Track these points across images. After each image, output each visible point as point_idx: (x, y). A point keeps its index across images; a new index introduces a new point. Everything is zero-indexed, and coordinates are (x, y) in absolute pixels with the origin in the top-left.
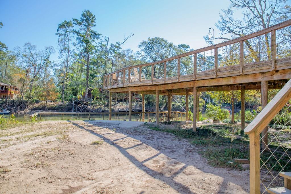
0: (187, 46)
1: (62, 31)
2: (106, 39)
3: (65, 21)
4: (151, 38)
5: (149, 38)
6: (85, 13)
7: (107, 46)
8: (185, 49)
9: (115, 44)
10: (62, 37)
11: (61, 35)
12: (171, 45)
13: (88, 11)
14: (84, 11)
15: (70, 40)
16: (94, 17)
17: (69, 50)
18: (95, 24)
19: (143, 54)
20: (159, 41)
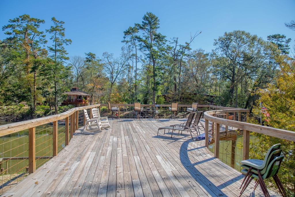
0: (281, 35)
1: (128, 38)
2: (174, 41)
3: (130, 27)
4: (228, 33)
5: (226, 33)
6: (147, 16)
7: (176, 47)
8: (278, 40)
9: (185, 45)
10: (130, 44)
11: (127, 42)
12: (254, 39)
13: (150, 14)
14: (146, 14)
15: (137, 46)
16: (157, 18)
17: (136, 57)
18: (159, 26)
19: (220, 53)
20: (239, 35)
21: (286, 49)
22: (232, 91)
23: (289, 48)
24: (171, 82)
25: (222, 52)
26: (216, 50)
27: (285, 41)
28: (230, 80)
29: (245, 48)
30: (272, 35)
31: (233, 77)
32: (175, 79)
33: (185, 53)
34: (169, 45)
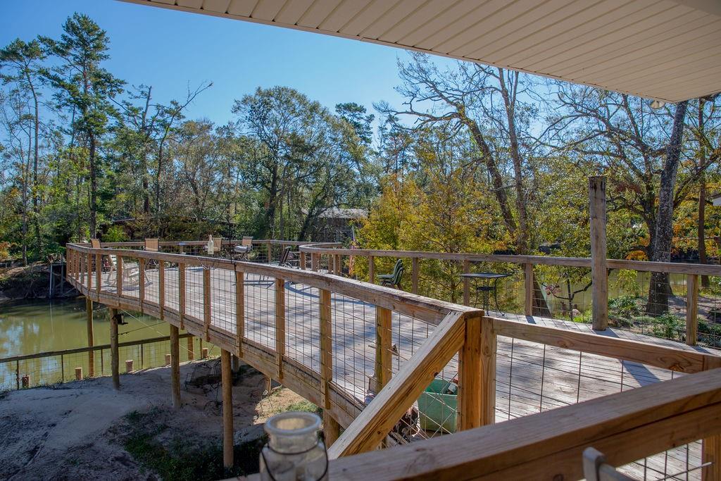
0: (359, 106)
1: (11, 69)
2: (142, 92)
3: (17, 41)
5: (259, 90)
6: (75, 22)
7: (146, 110)
8: (354, 116)
9: (168, 105)
10: (14, 85)
11: (8, 80)
12: (314, 108)
13: (84, 18)
14: (71, 17)
15: (40, 94)
16: (103, 34)
17: (37, 124)
18: (106, 53)
19: (245, 130)
20: (285, 97)
21: (367, 133)
22: (271, 213)
23: (372, 133)
24: (136, 192)
25: (251, 130)
26: (238, 123)
27: (365, 118)
28: (268, 189)
29: (295, 125)
30: (343, 104)
31: (274, 184)
32: (146, 186)
33: (172, 126)
34: (128, 101)
